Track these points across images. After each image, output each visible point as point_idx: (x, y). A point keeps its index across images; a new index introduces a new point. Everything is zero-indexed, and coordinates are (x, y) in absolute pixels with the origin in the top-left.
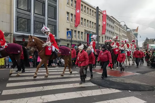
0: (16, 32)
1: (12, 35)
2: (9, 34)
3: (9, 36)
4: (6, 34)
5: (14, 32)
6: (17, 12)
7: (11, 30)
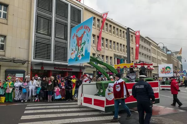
0: (34, 59)
1: (30, 63)
2: (26, 62)
3: (26, 65)
4: (23, 62)
5: (32, 59)
6: (36, 37)
7: (28, 57)
